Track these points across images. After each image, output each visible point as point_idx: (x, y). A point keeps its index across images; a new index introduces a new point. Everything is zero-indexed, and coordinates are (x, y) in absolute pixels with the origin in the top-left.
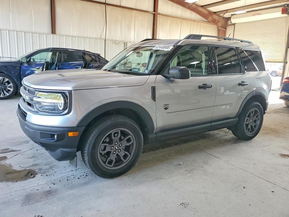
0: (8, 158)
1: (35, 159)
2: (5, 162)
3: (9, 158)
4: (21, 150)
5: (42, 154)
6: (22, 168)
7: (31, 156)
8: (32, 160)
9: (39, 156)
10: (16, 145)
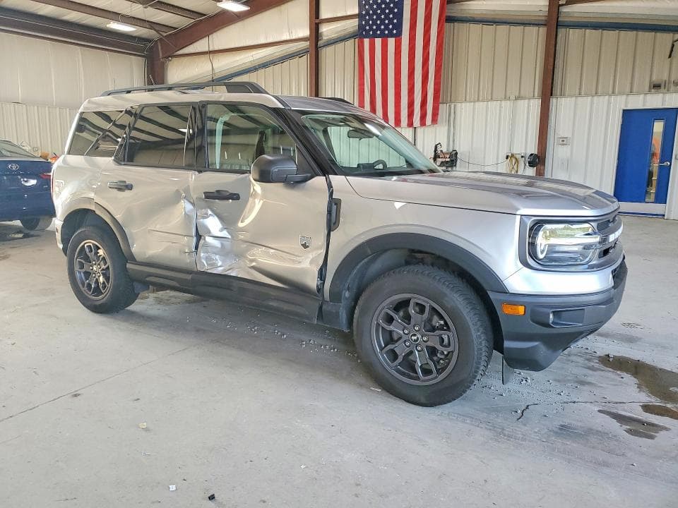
0: (641, 404)
1: (583, 378)
2: (649, 399)
3: (639, 404)
4: (600, 411)
5: (559, 381)
6: (619, 375)
7: (586, 388)
8: (589, 379)
9: (569, 380)
10: (602, 434)
